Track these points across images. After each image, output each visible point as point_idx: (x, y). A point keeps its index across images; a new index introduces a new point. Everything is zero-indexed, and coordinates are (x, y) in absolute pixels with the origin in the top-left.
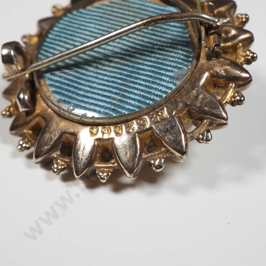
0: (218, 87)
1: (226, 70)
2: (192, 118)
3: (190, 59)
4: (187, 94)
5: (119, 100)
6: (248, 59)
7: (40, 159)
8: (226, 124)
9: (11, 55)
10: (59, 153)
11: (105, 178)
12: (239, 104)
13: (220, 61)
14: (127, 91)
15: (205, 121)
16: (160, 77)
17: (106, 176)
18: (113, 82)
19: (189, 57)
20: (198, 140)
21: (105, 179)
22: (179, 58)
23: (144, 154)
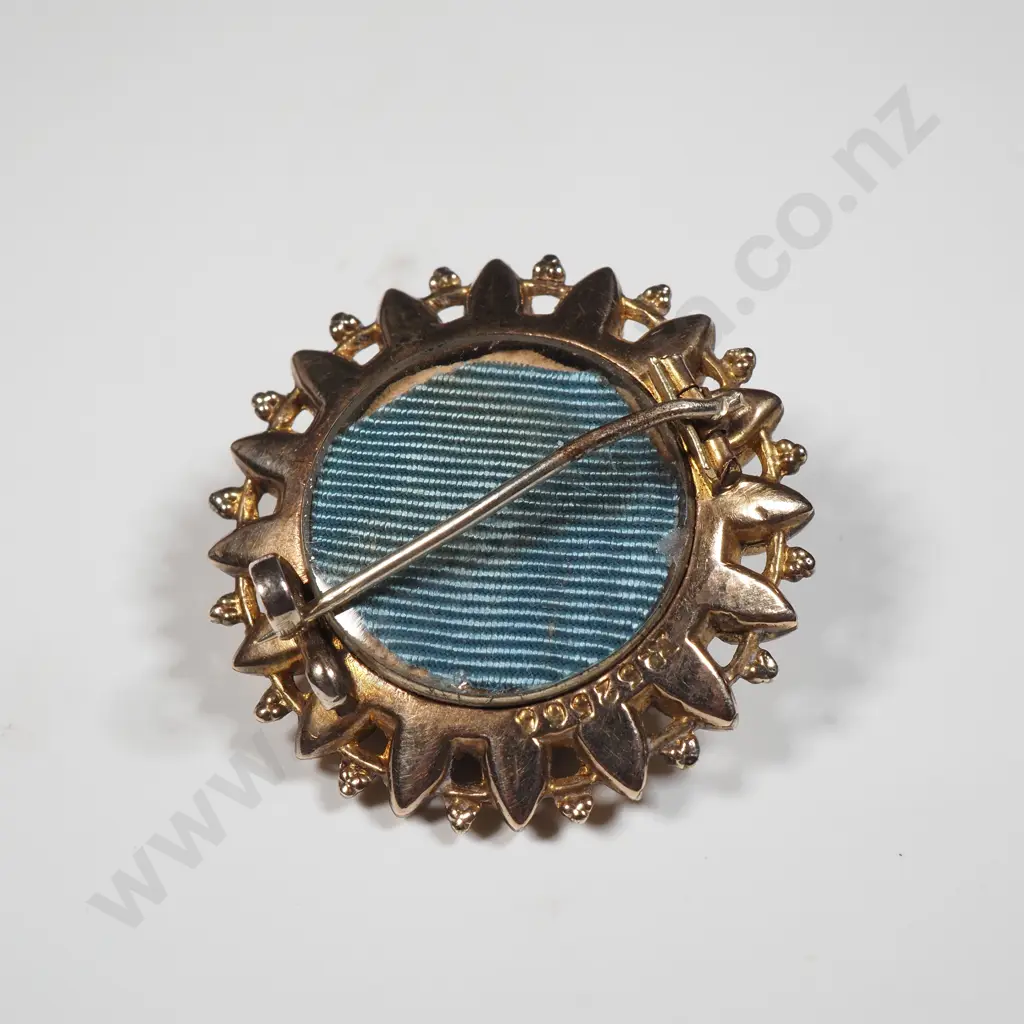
0: (749, 544)
1: (761, 510)
2: (718, 632)
3: (676, 498)
4: (700, 588)
5: (557, 635)
6: (788, 462)
7: (412, 807)
8: (795, 628)
9: (284, 592)
10: (449, 781)
11: (583, 813)
12: (806, 576)
13: (740, 491)
14: (566, 610)
15: (751, 635)
16: (627, 557)
17: (582, 809)
18: (523, 593)
19: (670, 493)
20: (750, 677)
21: (584, 817)
22: (649, 502)
23: (649, 740)
